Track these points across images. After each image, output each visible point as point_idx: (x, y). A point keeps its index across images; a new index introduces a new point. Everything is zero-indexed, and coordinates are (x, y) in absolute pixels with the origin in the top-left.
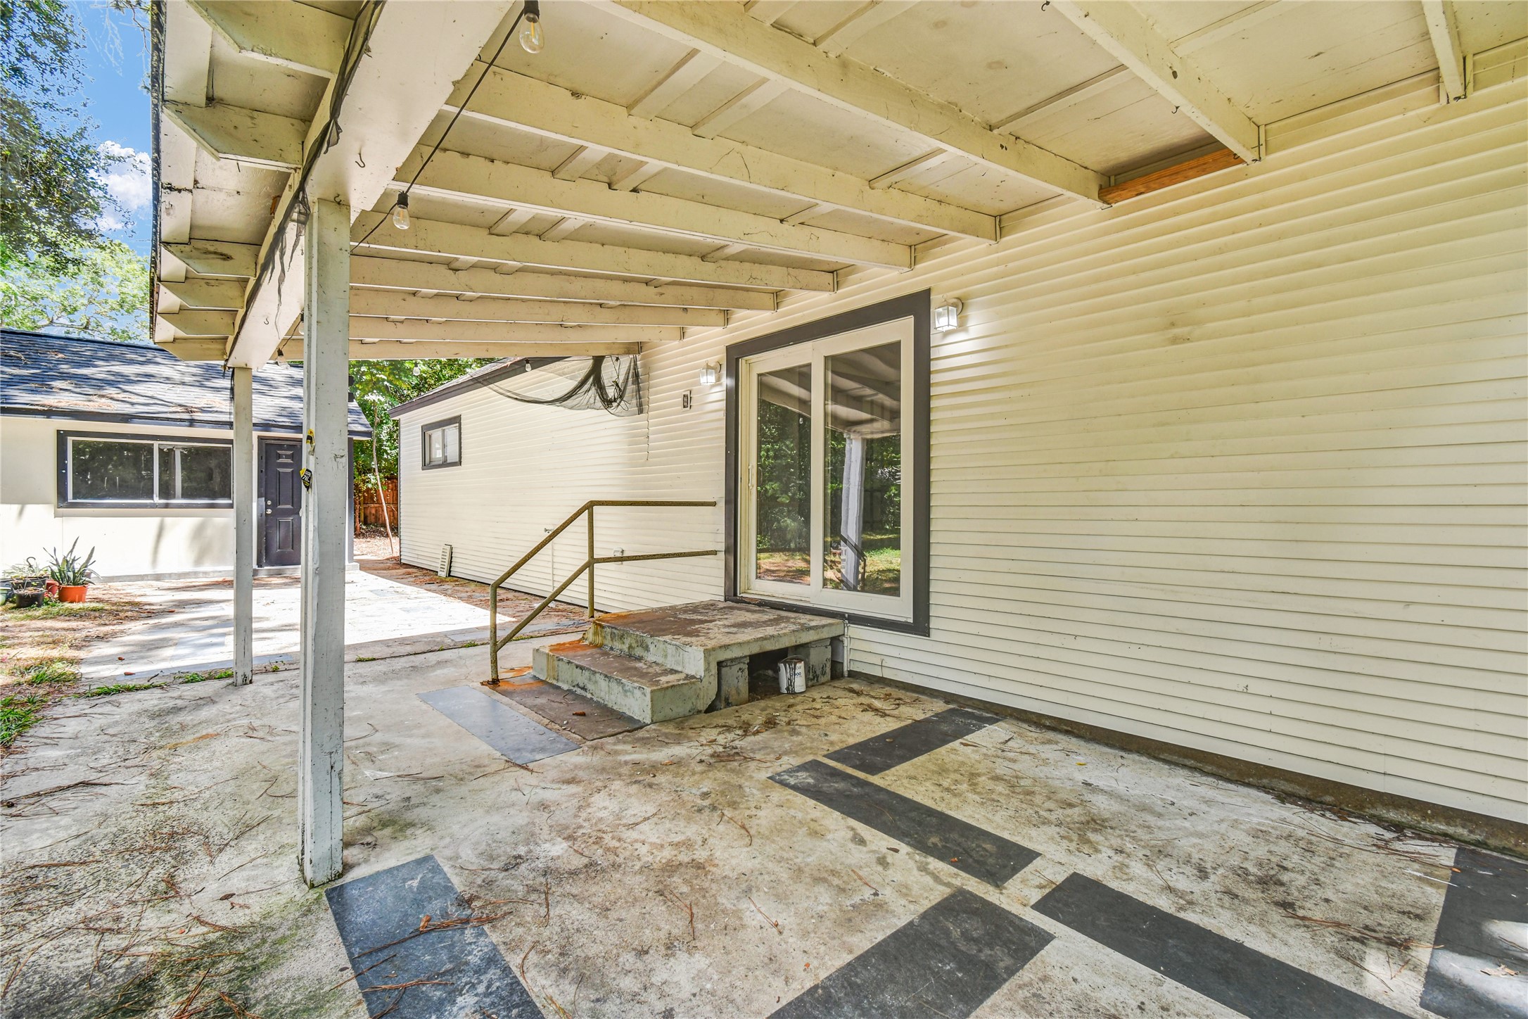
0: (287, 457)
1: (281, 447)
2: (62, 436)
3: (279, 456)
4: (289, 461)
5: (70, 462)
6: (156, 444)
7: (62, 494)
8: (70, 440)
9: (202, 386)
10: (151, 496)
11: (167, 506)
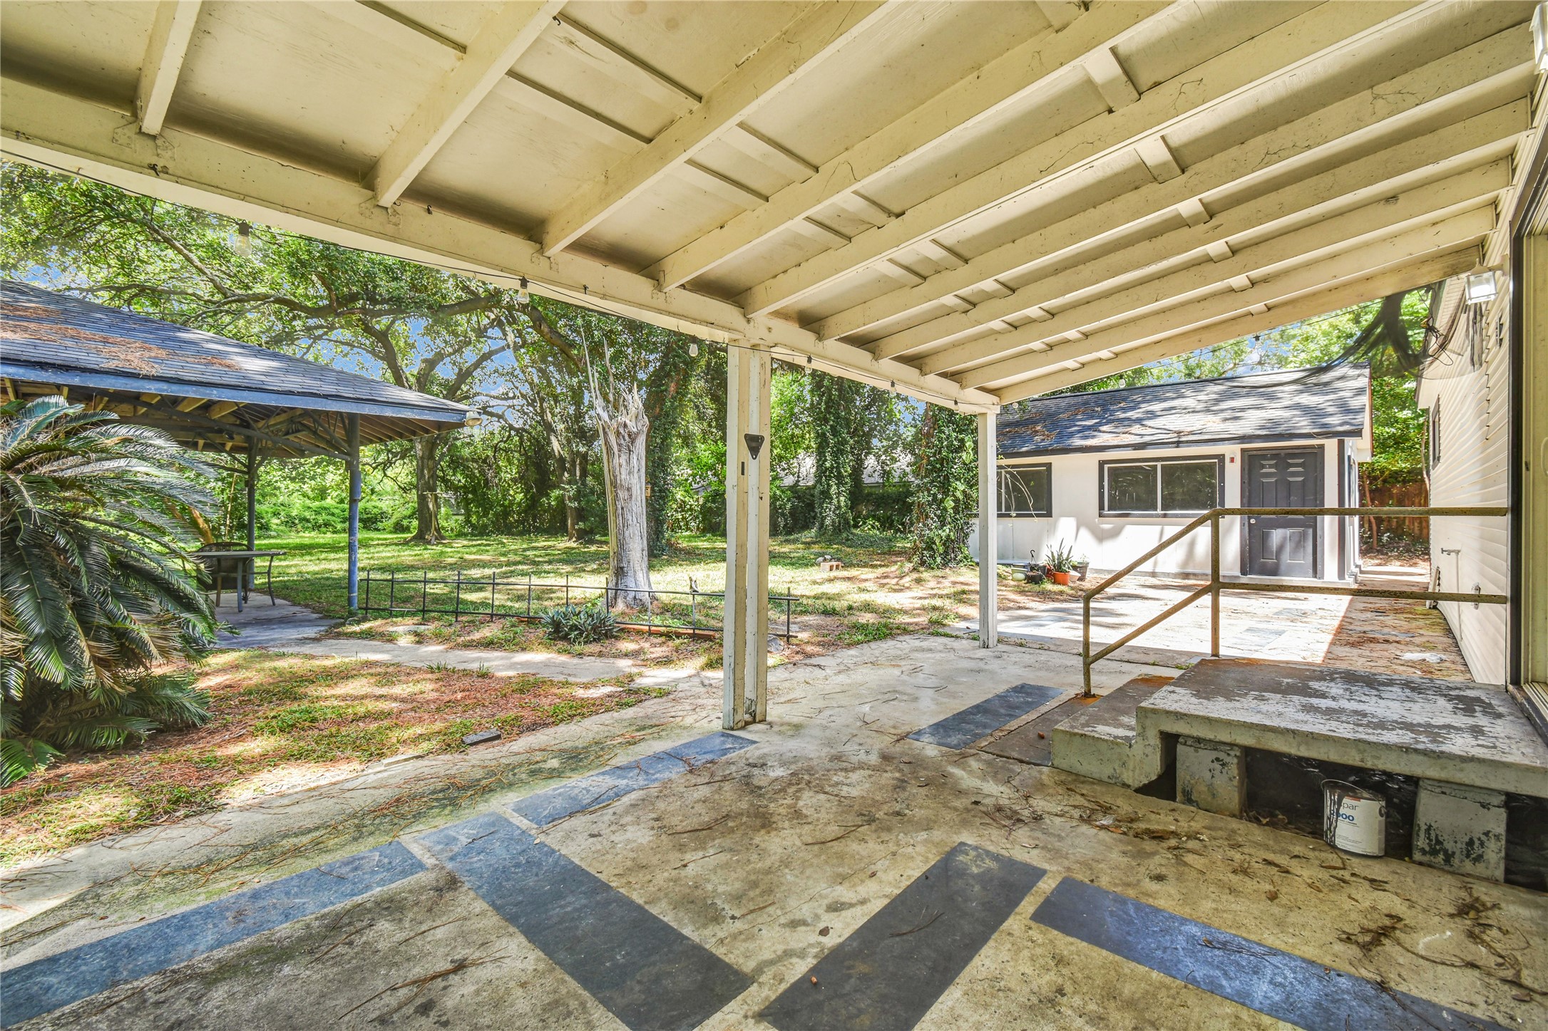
0: (1271, 466)
1: (1264, 457)
2: (1102, 464)
3: (1263, 467)
4: (1273, 470)
5: (1106, 483)
6: (1159, 464)
7: (1101, 507)
8: (1106, 466)
9: (1208, 411)
10: (1156, 509)
11: (1165, 516)
